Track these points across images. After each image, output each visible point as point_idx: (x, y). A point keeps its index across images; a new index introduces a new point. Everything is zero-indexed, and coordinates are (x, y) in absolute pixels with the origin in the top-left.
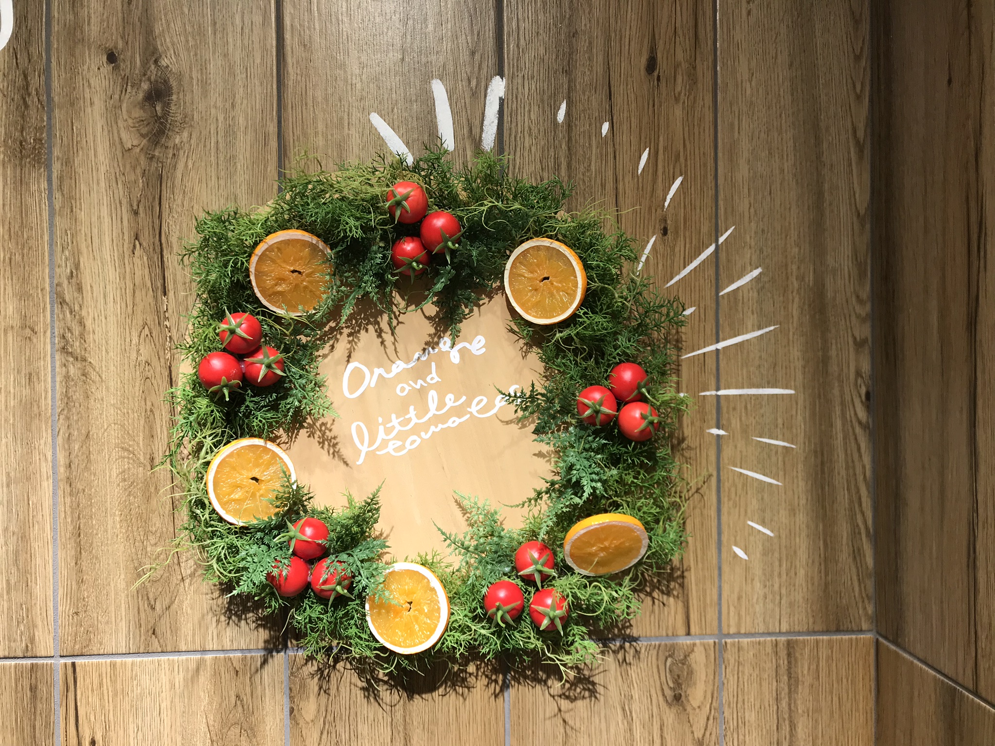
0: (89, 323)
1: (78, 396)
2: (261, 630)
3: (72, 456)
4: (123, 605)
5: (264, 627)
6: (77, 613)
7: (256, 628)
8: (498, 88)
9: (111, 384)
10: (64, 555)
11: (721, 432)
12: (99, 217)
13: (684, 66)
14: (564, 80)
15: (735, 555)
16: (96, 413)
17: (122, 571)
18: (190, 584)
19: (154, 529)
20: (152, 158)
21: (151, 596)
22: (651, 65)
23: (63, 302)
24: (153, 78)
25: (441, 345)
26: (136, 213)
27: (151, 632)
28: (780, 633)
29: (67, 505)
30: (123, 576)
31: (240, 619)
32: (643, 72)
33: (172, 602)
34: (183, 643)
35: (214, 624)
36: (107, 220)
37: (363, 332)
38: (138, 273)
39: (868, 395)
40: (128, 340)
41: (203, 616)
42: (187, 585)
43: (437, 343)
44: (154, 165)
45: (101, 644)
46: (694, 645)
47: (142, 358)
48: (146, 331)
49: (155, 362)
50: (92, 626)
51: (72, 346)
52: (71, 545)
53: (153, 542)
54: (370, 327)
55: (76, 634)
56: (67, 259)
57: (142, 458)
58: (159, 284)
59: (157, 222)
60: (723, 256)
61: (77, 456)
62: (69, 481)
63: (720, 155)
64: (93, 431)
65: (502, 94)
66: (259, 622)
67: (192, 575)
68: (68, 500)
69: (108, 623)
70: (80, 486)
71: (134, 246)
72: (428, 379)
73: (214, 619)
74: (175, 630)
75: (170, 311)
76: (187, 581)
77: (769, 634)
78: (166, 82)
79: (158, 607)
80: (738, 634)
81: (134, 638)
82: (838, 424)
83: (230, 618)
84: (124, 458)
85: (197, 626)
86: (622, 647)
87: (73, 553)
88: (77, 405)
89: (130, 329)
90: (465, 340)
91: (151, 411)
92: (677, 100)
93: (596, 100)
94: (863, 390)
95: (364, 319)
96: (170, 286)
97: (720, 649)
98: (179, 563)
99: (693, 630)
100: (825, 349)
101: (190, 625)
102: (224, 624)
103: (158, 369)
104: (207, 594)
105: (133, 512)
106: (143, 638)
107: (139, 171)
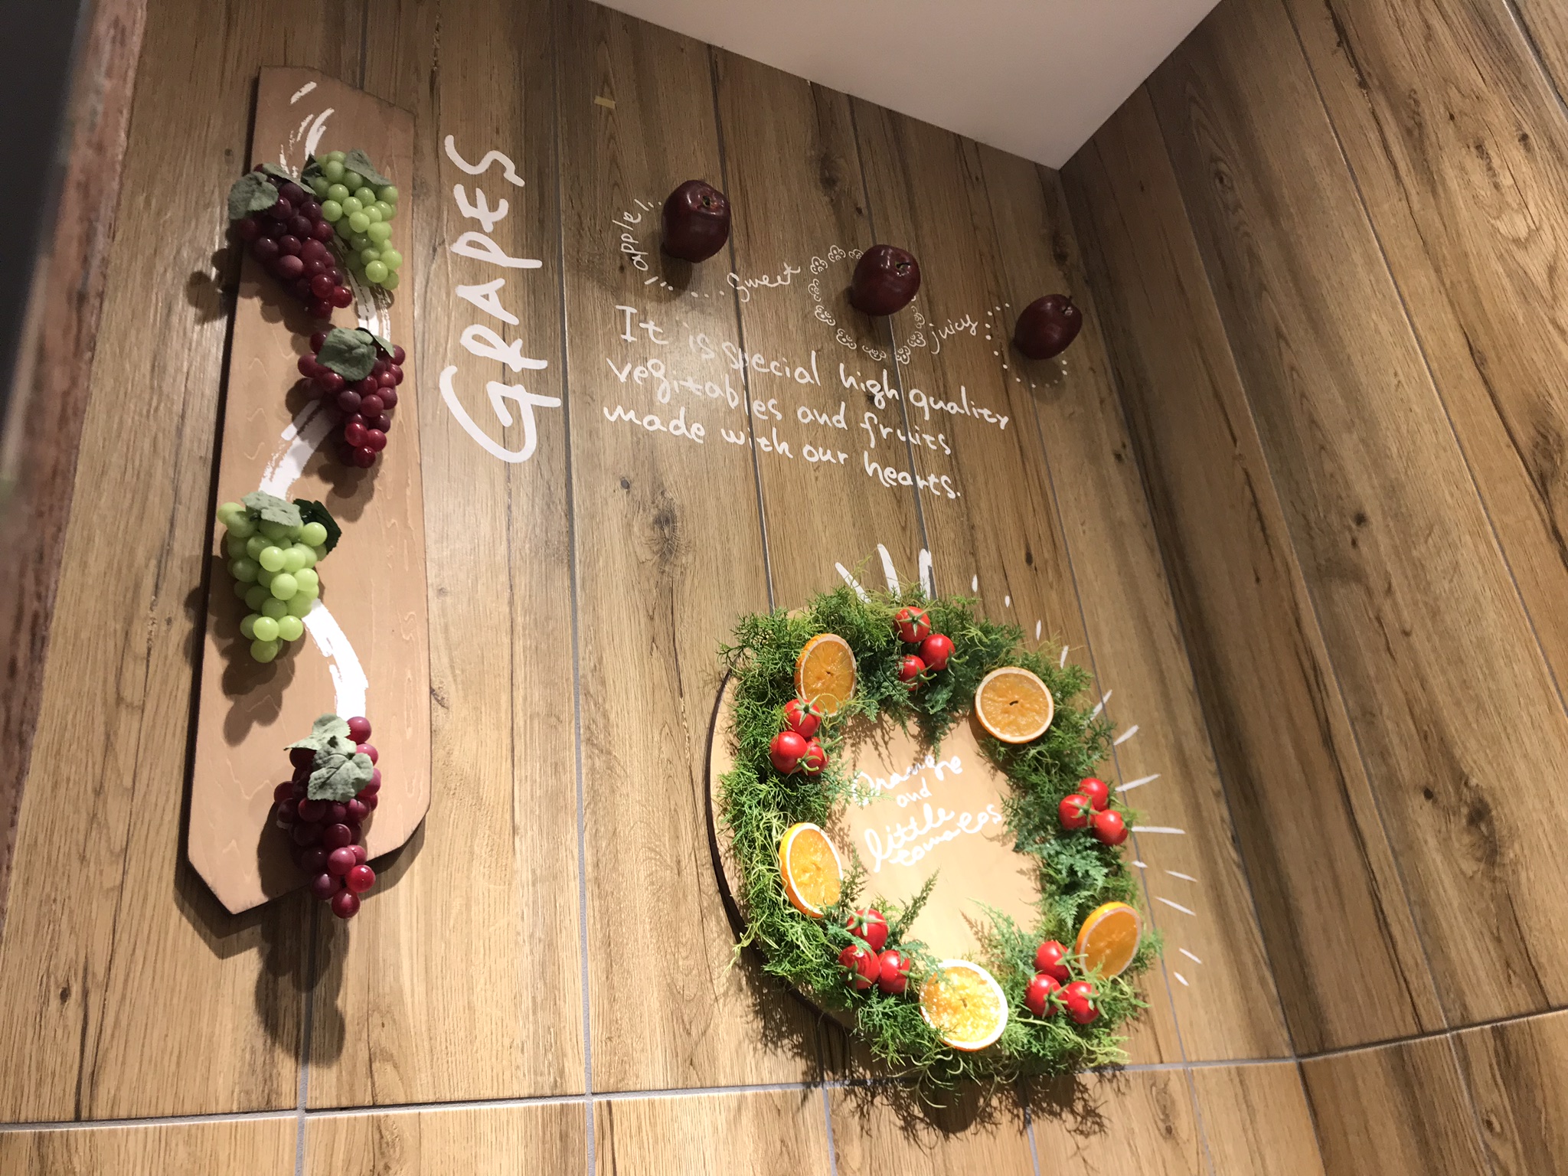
0: (612, 716)
1: (604, 790)
2: (798, 1059)
3: (600, 854)
4: (658, 1030)
5: (800, 1055)
6: (610, 1039)
7: (793, 1057)
8: (925, 559)
9: (636, 780)
10: (594, 969)
11: (1142, 865)
12: (619, 618)
13: (1051, 563)
14: (971, 559)
15: (1178, 982)
16: (622, 809)
17: (655, 989)
18: (724, 1005)
19: (684, 940)
20: (663, 572)
21: (686, 1018)
22: (1029, 559)
23: (587, 694)
24: (661, 507)
25: (927, 761)
26: (652, 618)
27: (688, 1062)
28: (1229, 1061)
29: (596, 909)
30: (656, 995)
31: (776, 1047)
32: (1025, 563)
33: (708, 1026)
34: (722, 1075)
35: (752, 1053)
36: (626, 622)
37: (862, 743)
38: (656, 674)
39: (1233, 837)
40: (650, 736)
41: (740, 1043)
42: (721, 1006)
43: (923, 760)
44: (665, 579)
45: (637, 1077)
46: (1169, 1072)
47: (664, 756)
48: (667, 729)
49: (676, 761)
50: (626, 1054)
51: (597, 738)
52: (601, 956)
53: (684, 954)
54: (868, 739)
55: (610, 1065)
56: (590, 653)
57: (669, 860)
58: (676, 685)
59: (671, 629)
60: (1109, 712)
61: (604, 854)
62: (597, 882)
63: (1089, 633)
64: (620, 828)
65: (930, 563)
66: (795, 1050)
67: (726, 994)
68: (597, 903)
69: (643, 1050)
70: (608, 888)
71: (652, 648)
72: (921, 792)
73: (751, 1047)
74: (713, 1060)
75: (687, 712)
76: (721, 1001)
77: (1221, 1061)
78: (671, 511)
79: (694, 1032)
80: (1198, 1062)
81: (672, 1069)
82: (1220, 861)
83: (766, 1045)
84: (651, 859)
85: (735, 1055)
86: (1114, 1076)
87: (604, 965)
88: (603, 799)
89: (652, 727)
90: (945, 759)
91: (675, 810)
92: (1051, 587)
93: (997, 578)
94: (1229, 835)
95: (863, 731)
96: (685, 689)
97: (1189, 1077)
98: (711, 981)
99: (1164, 1059)
100: (1195, 797)
101: (727, 1054)
102: (761, 1052)
103: (679, 768)
104: (741, 1017)
105: (662, 920)
106: (680, 1069)
107: (652, 582)
